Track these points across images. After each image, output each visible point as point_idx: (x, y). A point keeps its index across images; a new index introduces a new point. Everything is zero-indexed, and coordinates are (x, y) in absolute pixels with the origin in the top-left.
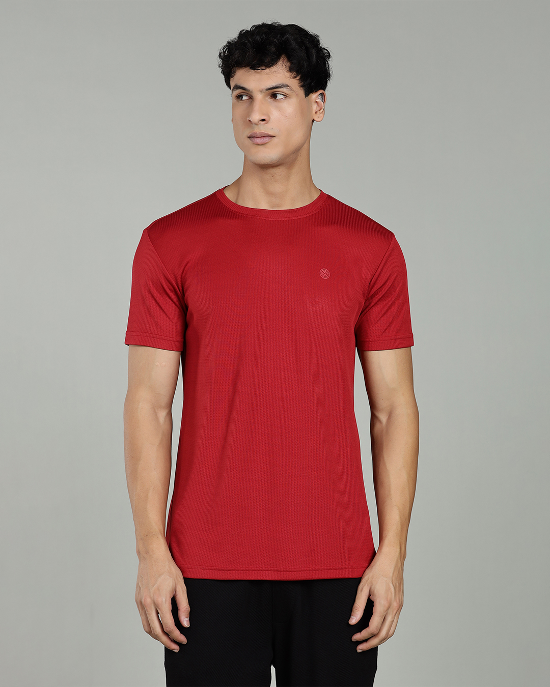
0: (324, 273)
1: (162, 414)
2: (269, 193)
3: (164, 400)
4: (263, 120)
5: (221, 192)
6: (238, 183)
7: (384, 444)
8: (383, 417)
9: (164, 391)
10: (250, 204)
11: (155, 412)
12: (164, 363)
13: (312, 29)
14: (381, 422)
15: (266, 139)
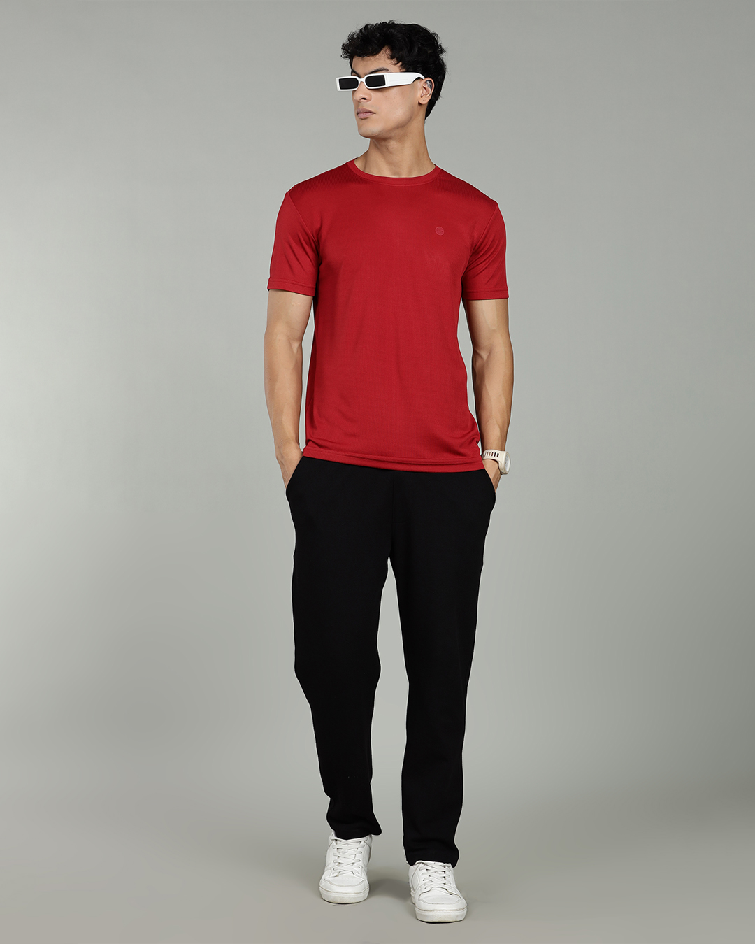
0: (440, 231)
1: (295, 345)
2: (390, 163)
3: (298, 334)
4: (365, 99)
5: (352, 162)
6: (366, 155)
7: (486, 375)
8: (484, 354)
9: (298, 326)
10: (375, 173)
11: (289, 343)
12: (299, 304)
13: (431, 28)
14: (482, 358)
15: (367, 115)
